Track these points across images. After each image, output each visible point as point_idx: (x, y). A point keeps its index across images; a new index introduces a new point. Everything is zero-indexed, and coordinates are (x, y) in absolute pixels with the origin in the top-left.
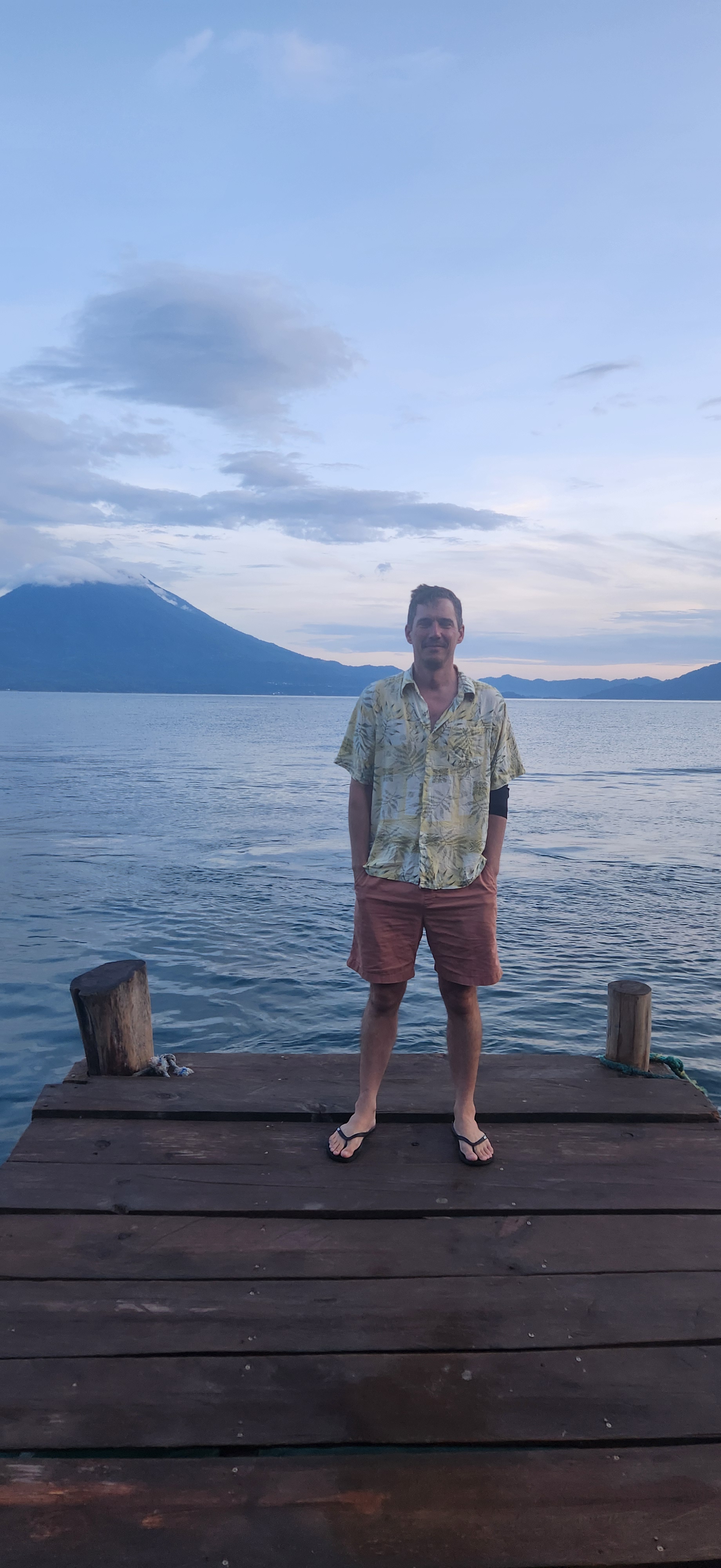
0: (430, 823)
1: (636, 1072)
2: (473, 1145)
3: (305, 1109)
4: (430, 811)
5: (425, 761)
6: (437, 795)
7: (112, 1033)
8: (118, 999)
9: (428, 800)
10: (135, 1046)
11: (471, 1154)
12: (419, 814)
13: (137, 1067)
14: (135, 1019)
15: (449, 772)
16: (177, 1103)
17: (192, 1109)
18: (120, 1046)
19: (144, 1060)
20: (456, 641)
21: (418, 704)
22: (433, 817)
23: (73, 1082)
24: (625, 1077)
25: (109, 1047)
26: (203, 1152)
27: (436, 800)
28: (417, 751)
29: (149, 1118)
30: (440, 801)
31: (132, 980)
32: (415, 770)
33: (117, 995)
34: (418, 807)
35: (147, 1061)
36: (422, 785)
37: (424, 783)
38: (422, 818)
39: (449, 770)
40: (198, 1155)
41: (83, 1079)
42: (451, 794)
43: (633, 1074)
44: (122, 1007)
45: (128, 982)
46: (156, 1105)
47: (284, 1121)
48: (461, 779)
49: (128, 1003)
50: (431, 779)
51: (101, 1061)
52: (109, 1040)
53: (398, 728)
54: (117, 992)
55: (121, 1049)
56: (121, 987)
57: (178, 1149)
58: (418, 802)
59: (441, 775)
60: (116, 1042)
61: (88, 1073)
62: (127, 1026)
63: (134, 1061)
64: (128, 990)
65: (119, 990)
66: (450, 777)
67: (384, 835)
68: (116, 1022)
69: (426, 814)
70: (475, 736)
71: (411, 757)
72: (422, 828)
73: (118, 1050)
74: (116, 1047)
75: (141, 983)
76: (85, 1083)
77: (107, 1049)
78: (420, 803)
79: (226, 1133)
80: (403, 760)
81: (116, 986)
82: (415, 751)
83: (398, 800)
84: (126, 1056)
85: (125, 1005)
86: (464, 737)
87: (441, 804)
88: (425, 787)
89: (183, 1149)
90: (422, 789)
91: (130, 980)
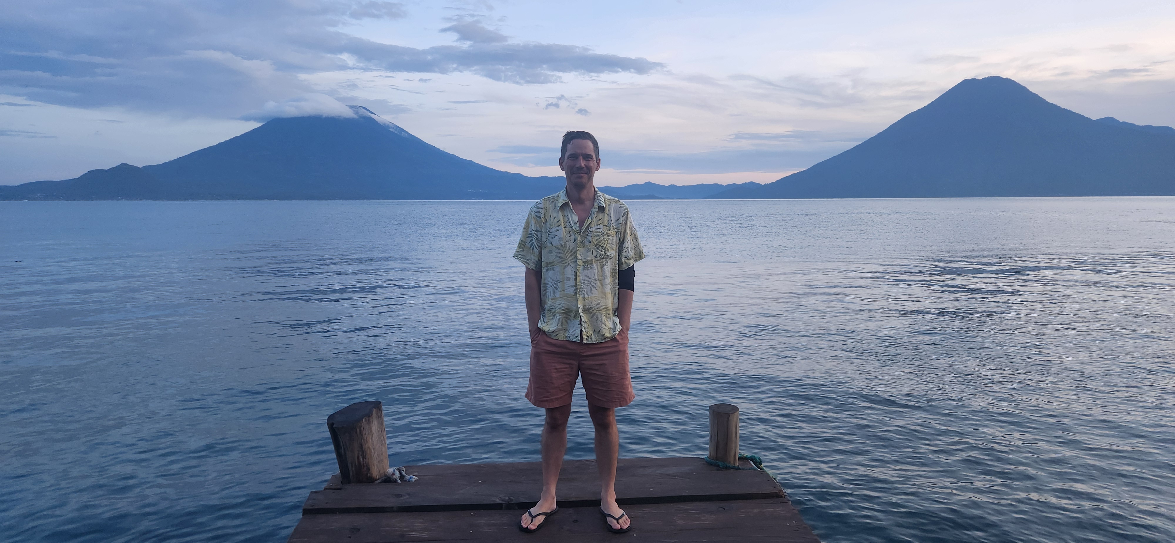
0: (584, 298)
1: (729, 466)
2: (617, 520)
3: (498, 501)
4: (583, 290)
5: (576, 256)
6: (587, 279)
7: (358, 453)
8: (362, 429)
9: (580, 282)
10: (375, 462)
11: (617, 525)
12: (576, 293)
13: (378, 477)
14: (375, 443)
15: (594, 262)
16: (406, 500)
17: (417, 504)
18: (365, 462)
19: (382, 472)
20: (595, 169)
21: (572, 217)
22: (585, 294)
23: (331, 489)
24: (722, 470)
25: (357, 463)
26: (426, 532)
27: (586, 282)
28: (571, 249)
29: (387, 512)
30: (589, 282)
31: (372, 415)
32: (570, 262)
33: (361, 426)
34: (574, 288)
35: (384, 472)
36: (576, 273)
37: (577, 271)
38: (578, 296)
39: (593, 261)
40: (423, 535)
41: (339, 487)
42: (596, 278)
43: (727, 468)
44: (365, 434)
45: (369, 417)
46: (392, 502)
47: (484, 510)
48: (602, 267)
49: (369, 431)
50: (581, 268)
51: (351, 474)
52: (356, 458)
53: (557, 233)
54: (361, 424)
55: (365, 464)
56: (364, 420)
57: (408, 531)
58: (574, 284)
59: (587, 264)
60: (361, 459)
61: (342, 482)
62: (369, 448)
63: (375, 472)
64: (369, 422)
65: (363, 423)
66: (595, 265)
67: (552, 308)
68: (362, 445)
69: (581, 293)
70: (610, 237)
71: (567, 253)
72: (579, 302)
73: (363, 465)
74: (362, 463)
75: (379, 417)
76: (340, 489)
77: (355, 464)
78: (576, 285)
79: (442, 519)
80: (561, 255)
81: (360, 420)
82: (569, 249)
83: (558, 284)
84: (369, 469)
85: (367, 433)
86: (602, 238)
87: (590, 285)
88: (578, 274)
89: (412, 531)
90: (576, 276)
91: (370, 415)
